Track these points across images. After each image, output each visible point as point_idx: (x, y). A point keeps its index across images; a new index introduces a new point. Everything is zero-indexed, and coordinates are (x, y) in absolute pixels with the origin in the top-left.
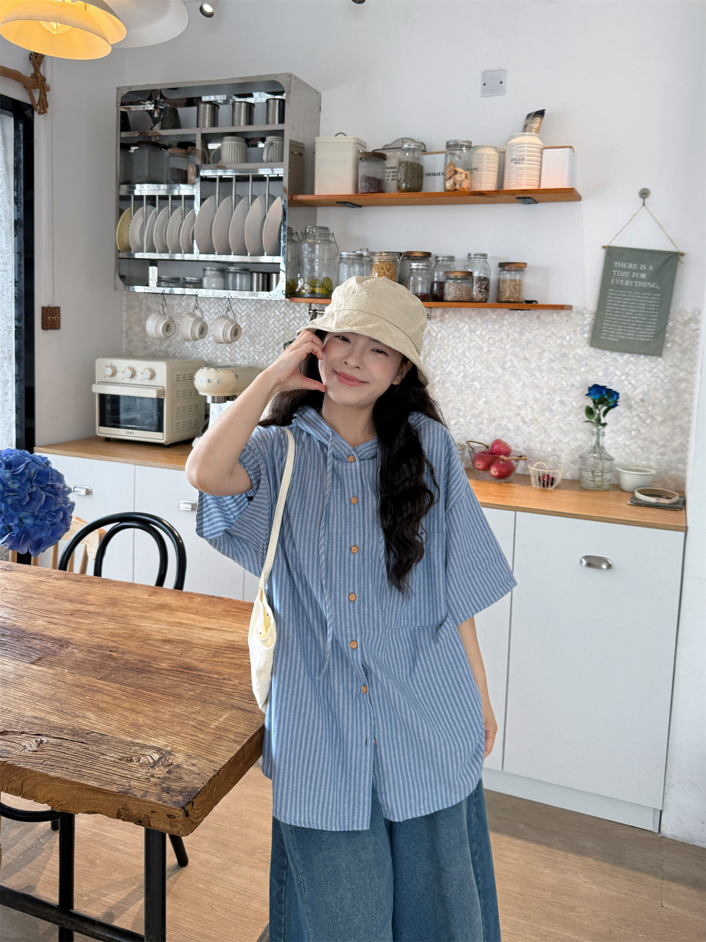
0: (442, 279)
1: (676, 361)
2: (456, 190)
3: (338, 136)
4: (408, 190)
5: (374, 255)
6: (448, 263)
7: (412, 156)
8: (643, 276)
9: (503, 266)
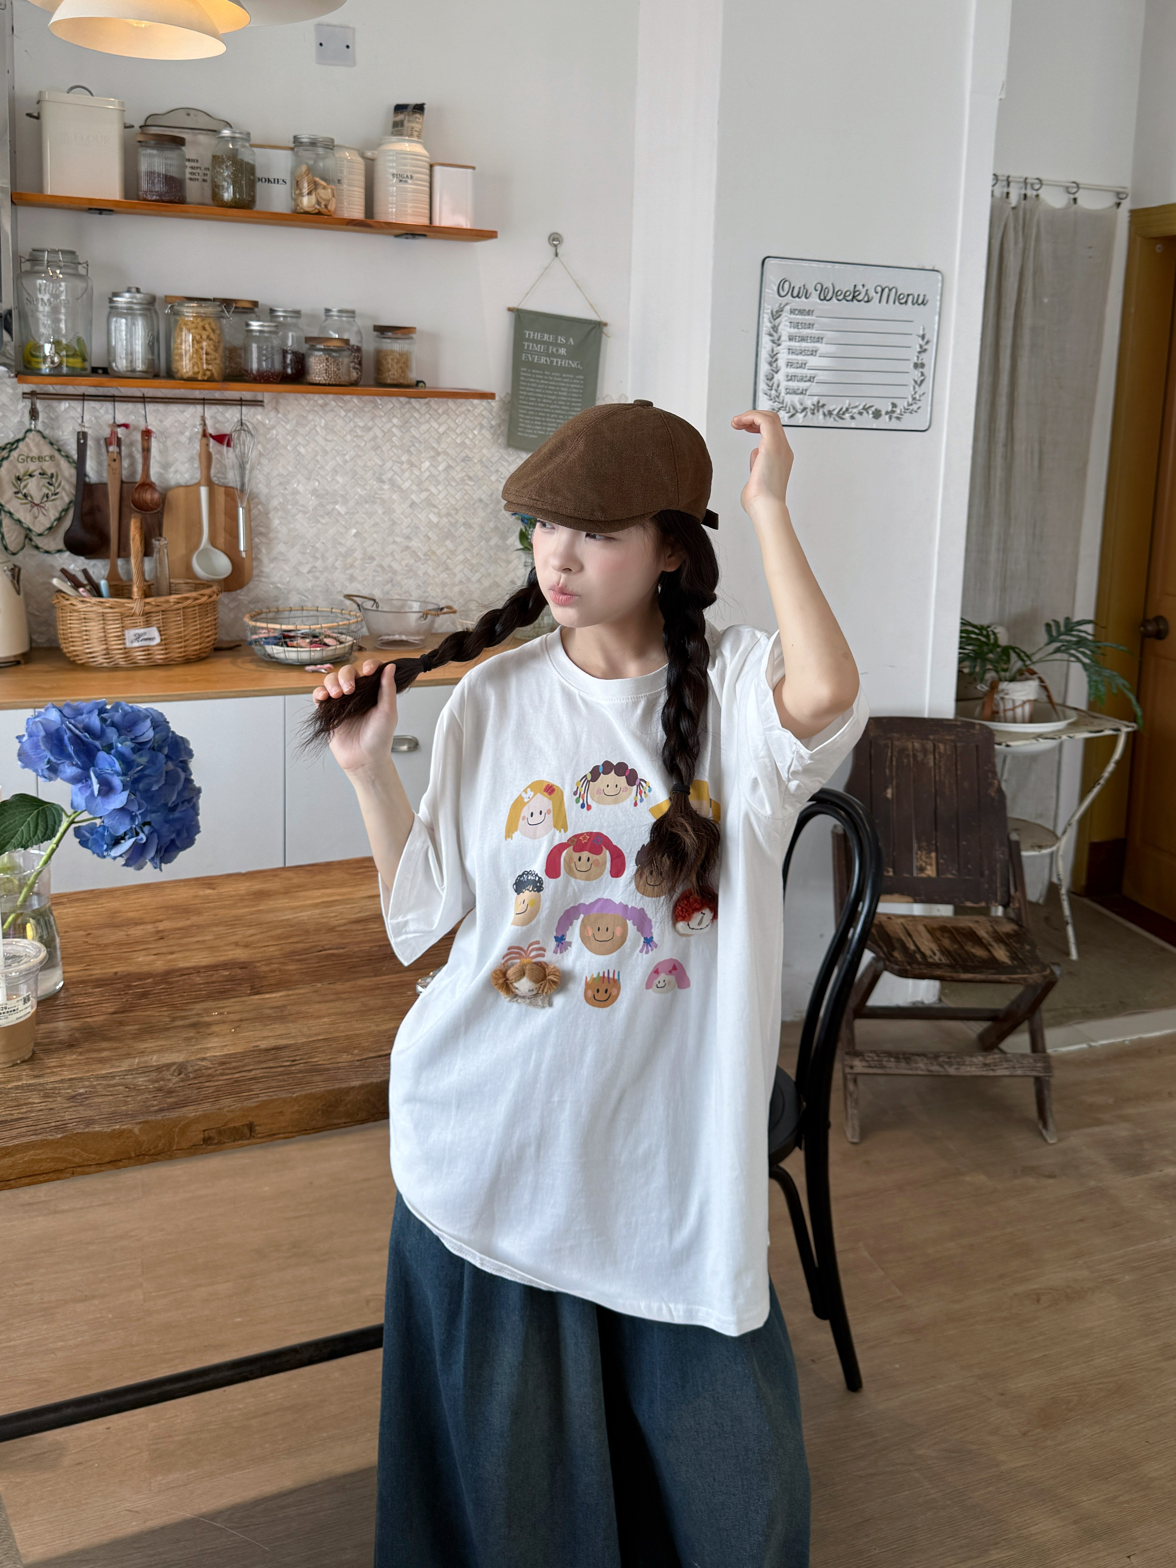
2: (319, 212)
3: (73, 93)
4: (236, 205)
5: (180, 305)
6: (289, 321)
7: (235, 151)
8: (562, 351)
9: (381, 330)
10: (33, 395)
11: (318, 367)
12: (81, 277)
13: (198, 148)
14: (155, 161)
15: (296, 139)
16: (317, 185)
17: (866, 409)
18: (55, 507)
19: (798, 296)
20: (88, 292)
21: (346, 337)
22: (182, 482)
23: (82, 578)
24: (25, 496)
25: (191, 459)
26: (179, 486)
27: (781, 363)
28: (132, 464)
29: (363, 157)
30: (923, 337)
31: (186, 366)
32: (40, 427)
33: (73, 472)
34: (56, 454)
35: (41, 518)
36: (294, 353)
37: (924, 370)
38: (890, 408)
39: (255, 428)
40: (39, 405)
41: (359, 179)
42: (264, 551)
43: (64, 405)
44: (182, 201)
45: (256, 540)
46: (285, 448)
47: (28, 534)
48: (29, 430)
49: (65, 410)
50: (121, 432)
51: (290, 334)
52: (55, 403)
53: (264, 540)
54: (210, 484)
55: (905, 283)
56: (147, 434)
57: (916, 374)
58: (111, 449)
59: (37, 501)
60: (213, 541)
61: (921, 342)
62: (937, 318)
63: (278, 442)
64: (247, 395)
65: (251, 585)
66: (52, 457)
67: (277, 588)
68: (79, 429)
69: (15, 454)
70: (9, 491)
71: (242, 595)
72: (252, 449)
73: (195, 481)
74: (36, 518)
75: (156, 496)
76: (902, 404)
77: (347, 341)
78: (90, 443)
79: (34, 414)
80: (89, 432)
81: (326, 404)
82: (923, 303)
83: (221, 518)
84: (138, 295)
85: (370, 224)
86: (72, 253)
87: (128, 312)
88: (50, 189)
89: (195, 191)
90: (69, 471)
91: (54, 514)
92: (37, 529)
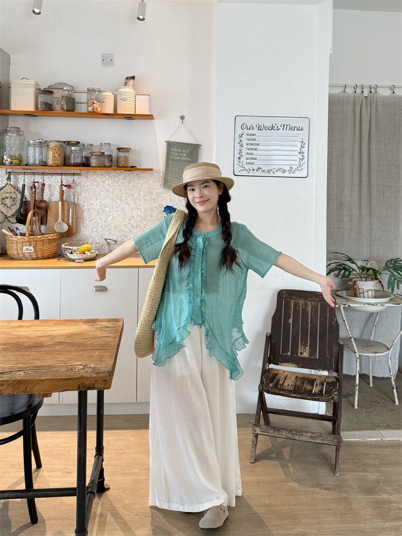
2: (94, 112)
3: (22, 80)
5: (51, 143)
6: (90, 147)
7: (68, 94)
8: (185, 155)
9: (119, 149)
10: (9, 172)
11: (94, 161)
12: (21, 135)
13: (58, 94)
14: (42, 98)
15: (88, 89)
16: (93, 103)
17: (279, 169)
18: (15, 208)
19: (249, 129)
22: (54, 200)
23: (15, 231)
24: (5, 204)
26: (53, 202)
29: (112, 93)
30: (302, 142)
32: (11, 183)
34: (16, 191)
35: (10, 211)
37: (303, 155)
38: (289, 169)
39: (80, 183)
40: (12, 177)
41: (112, 101)
42: (82, 224)
43: (20, 176)
44: (53, 110)
45: (79, 220)
47: (6, 217)
48: (7, 184)
51: (89, 152)
52: (17, 176)
53: (82, 220)
54: (63, 201)
55: (294, 123)
57: (300, 156)
58: (33, 190)
59: (9, 206)
60: (63, 220)
62: (308, 135)
63: (87, 187)
64: (76, 171)
65: (77, 235)
66: (14, 192)
67: (85, 236)
68: (23, 183)
69: (2, 191)
71: (74, 239)
72: (77, 189)
73: (58, 200)
74: (8, 211)
75: (45, 205)
76: (295, 168)
78: (26, 187)
79: (9, 179)
80: (26, 184)
82: (302, 130)
83: (66, 212)
84: (41, 141)
85: (115, 115)
86: (19, 128)
87: (34, 145)
88: (12, 109)
89: (57, 107)
90: (19, 196)
91: (14, 211)
92: (8, 215)
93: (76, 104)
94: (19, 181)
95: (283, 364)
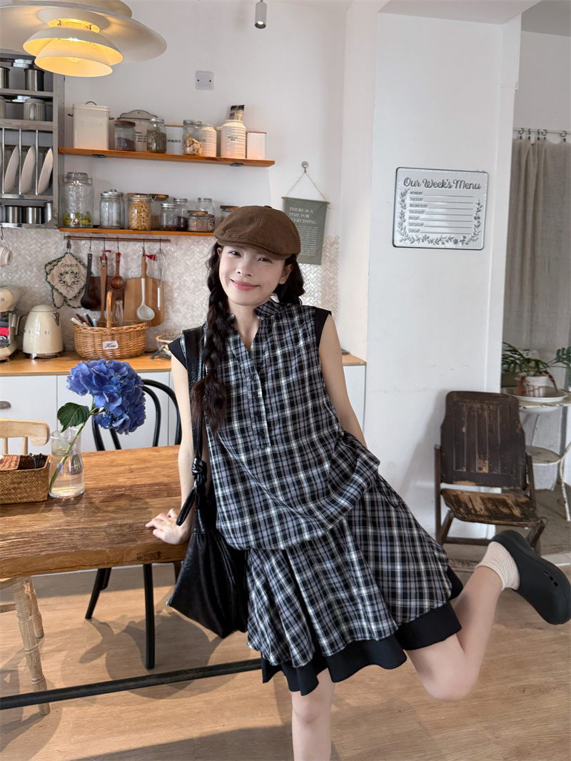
0: (187, 216)
1: (327, 267)
2: (194, 155)
3: (88, 105)
4: (157, 152)
5: (132, 196)
6: (182, 203)
7: (157, 128)
8: (308, 216)
9: (224, 208)
10: (69, 237)
11: (193, 224)
12: (89, 184)
13: (141, 127)
14: (121, 133)
15: (185, 122)
16: (193, 142)
17: (450, 239)
18: (77, 288)
19: (414, 185)
20: (92, 192)
21: (207, 210)
22: (134, 277)
23: (86, 319)
24: (64, 282)
25: (138, 266)
26: (133, 278)
27: (406, 217)
28: (112, 269)
29: (215, 129)
30: (479, 204)
31: (134, 224)
32: (72, 252)
33: (86, 271)
34: (79, 264)
35: (71, 292)
36: (184, 218)
37: (480, 220)
38: (462, 239)
39: (167, 252)
40: (72, 242)
41: (214, 140)
42: (170, 308)
43: (83, 242)
44: (134, 150)
45: (167, 303)
46: (180, 261)
47: (65, 299)
48: (67, 253)
49: (84, 244)
50: (107, 254)
51: (183, 210)
52: (79, 241)
53: (170, 303)
54: (146, 277)
55: (469, 179)
56: (119, 255)
57: (476, 222)
58: (103, 261)
59: (69, 285)
60: (147, 304)
61: (477, 206)
62: (485, 195)
63: (177, 258)
64: (163, 237)
65: (164, 324)
66: (77, 265)
67: (175, 325)
68: (89, 252)
69: (60, 263)
70: (57, 280)
71: (160, 327)
72: (165, 261)
73: (139, 276)
74: (68, 292)
75: (122, 282)
76: (468, 237)
77: (206, 212)
78: (94, 259)
79: (69, 246)
80: (93, 254)
81: (199, 241)
82: (478, 188)
83: (151, 293)
84: (116, 193)
85: (218, 159)
86: (85, 174)
87: (110, 200)
88: (76, 147)
89: (140, 146)
90: (84, 271)
91: (77, 291)
92: (69, 297)
93: (168, 143)
94: (82, 249)
95: (459, 482)
